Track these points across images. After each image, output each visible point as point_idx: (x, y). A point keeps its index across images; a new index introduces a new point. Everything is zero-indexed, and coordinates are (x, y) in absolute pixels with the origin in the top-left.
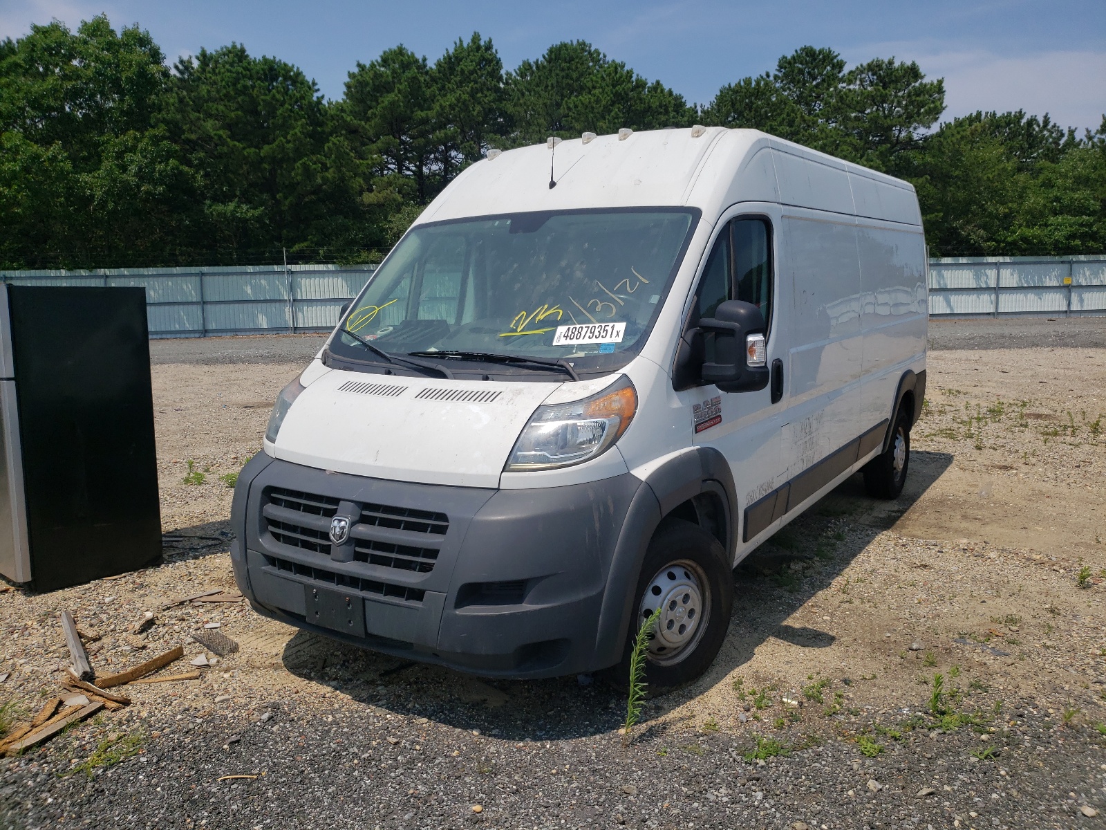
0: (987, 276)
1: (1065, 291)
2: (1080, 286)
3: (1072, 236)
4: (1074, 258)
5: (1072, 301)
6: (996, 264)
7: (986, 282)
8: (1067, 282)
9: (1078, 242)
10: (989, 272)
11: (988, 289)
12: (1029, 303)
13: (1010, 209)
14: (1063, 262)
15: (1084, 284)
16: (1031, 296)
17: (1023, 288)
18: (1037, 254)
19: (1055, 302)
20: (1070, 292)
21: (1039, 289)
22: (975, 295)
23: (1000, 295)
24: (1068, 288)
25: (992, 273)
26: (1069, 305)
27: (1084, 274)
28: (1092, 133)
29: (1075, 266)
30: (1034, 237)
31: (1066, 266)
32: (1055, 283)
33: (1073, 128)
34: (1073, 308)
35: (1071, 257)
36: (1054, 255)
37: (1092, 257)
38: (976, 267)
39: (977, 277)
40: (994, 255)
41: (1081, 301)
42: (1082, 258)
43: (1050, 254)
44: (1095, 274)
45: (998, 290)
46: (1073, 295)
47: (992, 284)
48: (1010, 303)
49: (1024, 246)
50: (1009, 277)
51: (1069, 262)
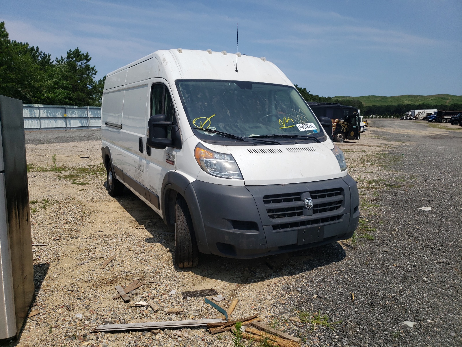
0: (35, 112)
1: (64, 119)
2: (69, 118)
3: (65, 98)
4: (66, 106)
5: (67, 123)
6: (38, 107)
7: (35, 115)
8: (65, 116)
9: (67, 100)
10: (35, 110)
11: (35, 118)
12: (52, 124)
13: (41, 84)
14: (62, 108)
15: (70, 117)
16: (53, 121)
17: (49, 118)
18: (53, 104)
19: (61, 124)
20: (66, 120)
21: (55, 118)
22: (31, 121)
23: (41, 121)
24: (65, 118)
25: (36, 111)
26: (66, 125)
27: (70, 113)
28: (63, 58)
29: (67, 110)
30: (52, 97)
31: (63, 110)
32: (60, 116)
33: (49, 54)
34: (68, 126)
35: (65, 106)
36: (60, 105)
37: (71, 107)
38: (30, 108)
39: (31, 113)
40: (36, 104)
41: (70, 124)
42: (68, 106)
43: (58, 105)
44: (73, 113)
45: (40, 118)
46: (68, 121)
47: (37, 116)
48: (45, 124)
49: (48, 101)
50: (43, 113)
51: (65, 108)
